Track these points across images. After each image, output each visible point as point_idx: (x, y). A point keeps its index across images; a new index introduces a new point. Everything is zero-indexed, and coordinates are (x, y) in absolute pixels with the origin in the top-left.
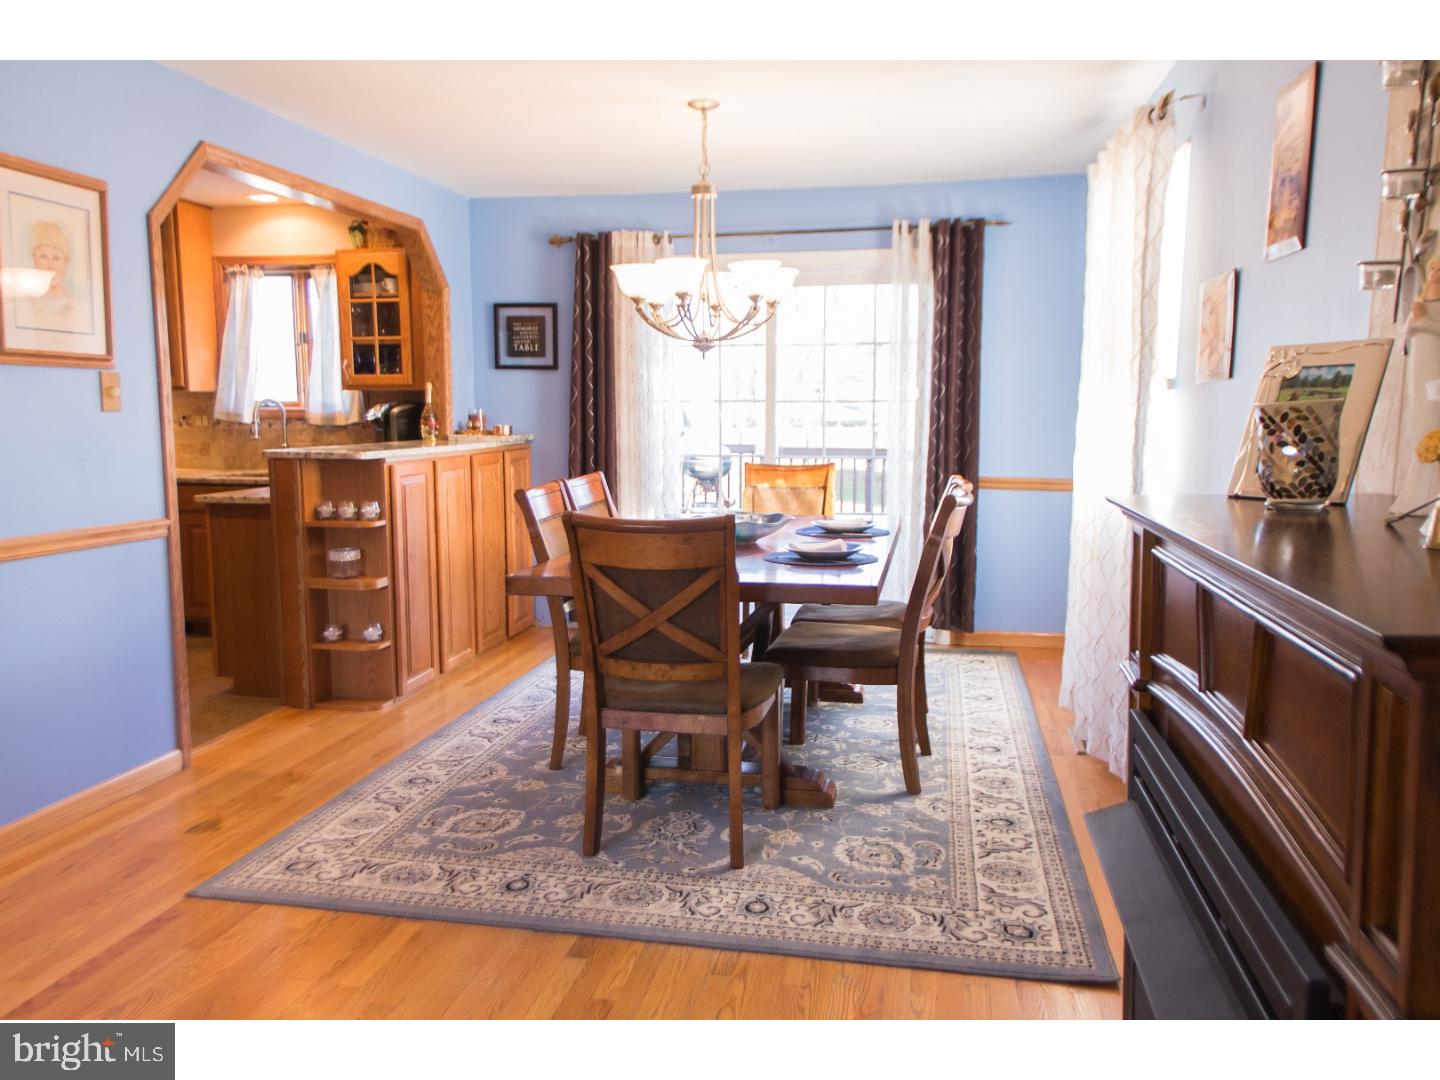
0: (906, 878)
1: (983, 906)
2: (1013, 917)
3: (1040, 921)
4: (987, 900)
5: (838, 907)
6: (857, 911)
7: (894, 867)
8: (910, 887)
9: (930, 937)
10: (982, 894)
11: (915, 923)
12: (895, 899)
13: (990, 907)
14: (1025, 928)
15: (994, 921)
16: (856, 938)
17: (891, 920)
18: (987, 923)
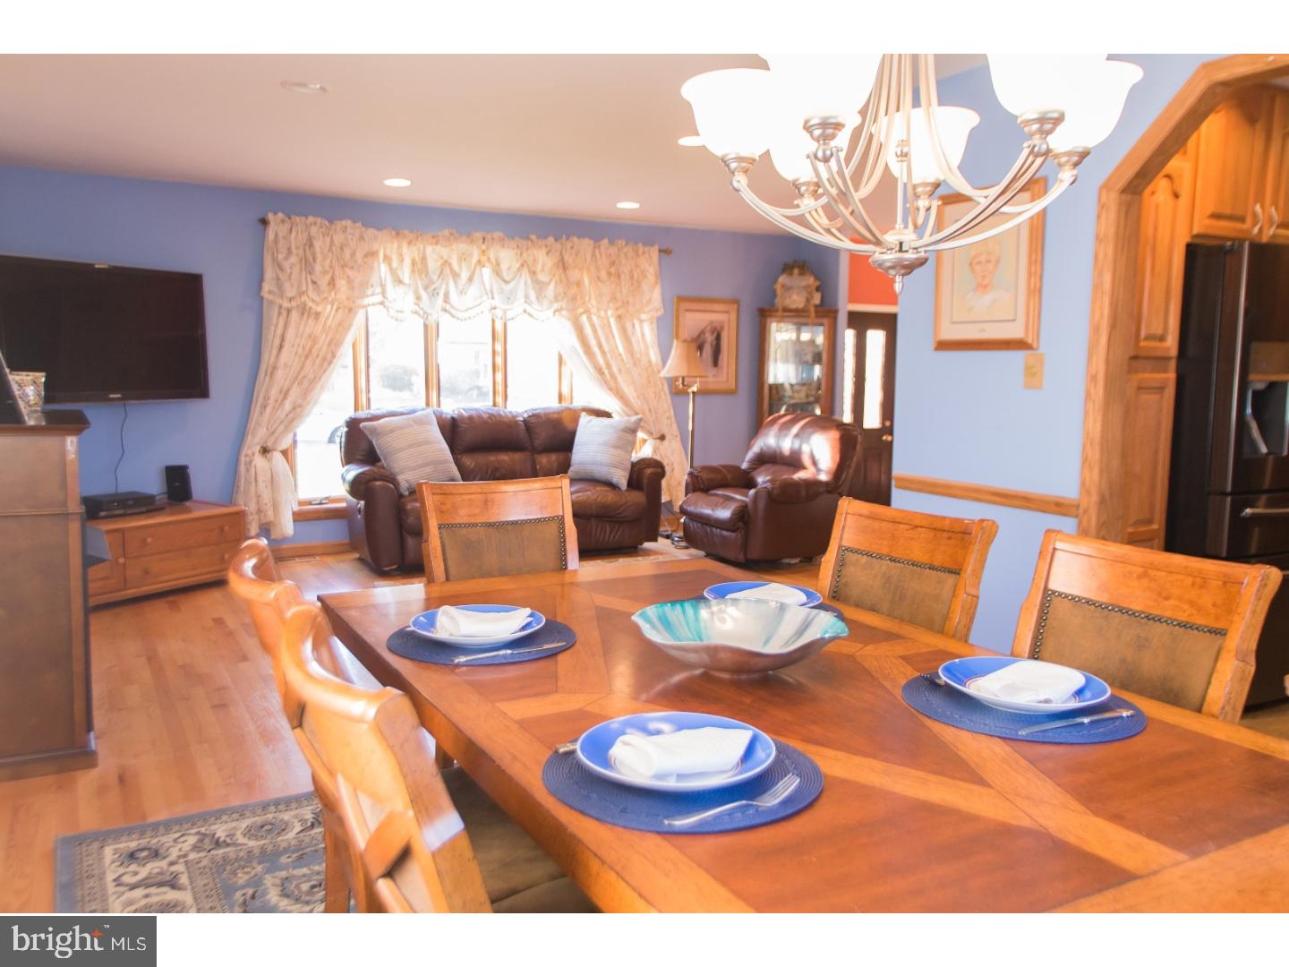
0: (268, 871)
1: (180, 868)
2: (150, 866)
3: (121, 870)
4: (176, 876)
5: (316, 824)
6: (298, 828)
7: (287, 878)
8: (259, 863)
9: (225, 827)
10: (184, 880)
11: (242, 833)
12: (270, 848)
13: (173, 868)
14: (137, 858)
15: (167, 856)
16: (285, 809)
17: (264, 829)
18: (174, 853)
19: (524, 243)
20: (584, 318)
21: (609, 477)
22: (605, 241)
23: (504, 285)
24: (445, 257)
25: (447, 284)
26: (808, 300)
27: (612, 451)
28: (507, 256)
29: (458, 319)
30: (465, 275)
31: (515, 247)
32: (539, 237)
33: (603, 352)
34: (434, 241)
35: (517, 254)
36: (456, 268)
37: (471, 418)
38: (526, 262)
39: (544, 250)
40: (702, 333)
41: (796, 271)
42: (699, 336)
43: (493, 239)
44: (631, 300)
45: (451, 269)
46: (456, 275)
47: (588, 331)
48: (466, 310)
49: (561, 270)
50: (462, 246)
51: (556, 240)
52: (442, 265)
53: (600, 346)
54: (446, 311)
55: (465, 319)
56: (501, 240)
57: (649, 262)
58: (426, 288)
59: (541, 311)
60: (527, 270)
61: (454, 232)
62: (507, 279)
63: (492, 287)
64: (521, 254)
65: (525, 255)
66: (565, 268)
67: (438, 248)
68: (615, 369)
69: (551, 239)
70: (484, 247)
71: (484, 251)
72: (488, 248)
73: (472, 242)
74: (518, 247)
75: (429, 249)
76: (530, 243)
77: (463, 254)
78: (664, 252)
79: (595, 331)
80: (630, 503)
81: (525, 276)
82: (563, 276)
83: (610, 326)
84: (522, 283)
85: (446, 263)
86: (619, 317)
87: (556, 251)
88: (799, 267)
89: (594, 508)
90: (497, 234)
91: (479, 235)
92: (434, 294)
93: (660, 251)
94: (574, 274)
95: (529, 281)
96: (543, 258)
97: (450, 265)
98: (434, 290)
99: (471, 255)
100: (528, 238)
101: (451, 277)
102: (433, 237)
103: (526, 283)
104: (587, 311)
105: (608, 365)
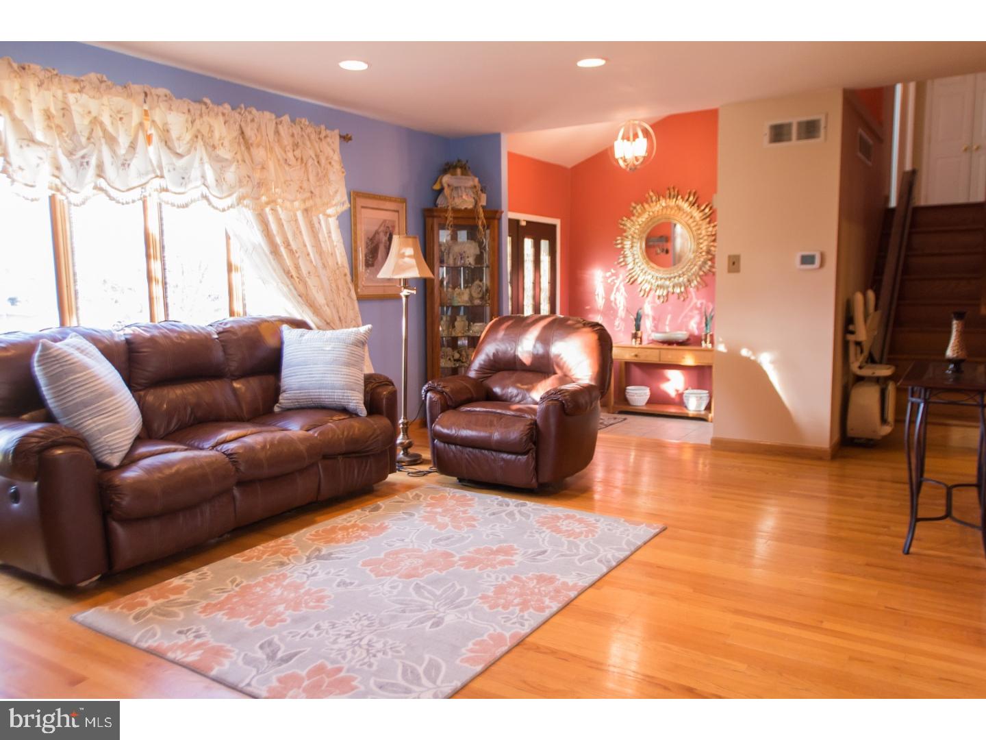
19: (195, 107)
20: (267, 210)
21: (344, 403)
22: (286, 118)
23: (174, 159)
24: (94, 114)
25: (100, 151)
26: (476, 203)
27: (345, 370)
28: (176, 120)
29: (118, 202)
30: (124, 141)
31: (186, 111)
32: (213, 102)
33: (291, 252)
34: (77, 87)
35: (187, 121)
36: (110, 129)
37: (152, 339)
38: (199, 131)
39: (221, 119)
40: (377, 233)
41: (459, 171)
42: (374, 236)
43: (158, 96)
44: (317, 192)
45: (105, 131)
46: (111, 140)
47: (274, 227)
48: (129, 190)
49: (243, 148)
50: (118, 101)
51: (233, 109)
52: (91, 122)
53: (288, 245)
54: (101, 189)
55: (127, 203)
56: (168, 99)
57: (331, 148)
58: (70, 154)
59: (220, 198)
60: (202, 143)
61: (105, 78)
62: (179, 151)
63: (160, 162)
64: (193, 122)
65: (198, 122)
66: (248, 147)
67: (84, 98)
68: (304, 271)
69: (227, 106)
70: (146, 107)
71: (146, 111)
72: (151, 108)
73: (130, 96)
74: (189, 111)
75: (71, 98)
76: (204, 107)
77: (119, 112)
78: (345, 138)
79: (281, 225)
80: (378, 432)
81: (200, 151)
82: (246, 154)
83: (296, 220)
84: (197, 160)
85: (96, 121)
86: (306, 211)
87: (235, 123)
88: (461, 167)
89: (343, 443)
90: (162, 91)
91: (136, 88)
92: (83, 163)
93: (341, 137)
94: (259, 154)
95: (206, 159)
96: (220, 127)
97: (101, 124)
98: (83, 157)
99: (129, 114)
100: (200, 102)
101: (103, 141)
102: (76, 81)
103: (201, 159)
104: (272, 202)
105: (297, 268)
